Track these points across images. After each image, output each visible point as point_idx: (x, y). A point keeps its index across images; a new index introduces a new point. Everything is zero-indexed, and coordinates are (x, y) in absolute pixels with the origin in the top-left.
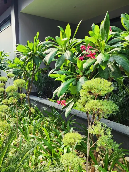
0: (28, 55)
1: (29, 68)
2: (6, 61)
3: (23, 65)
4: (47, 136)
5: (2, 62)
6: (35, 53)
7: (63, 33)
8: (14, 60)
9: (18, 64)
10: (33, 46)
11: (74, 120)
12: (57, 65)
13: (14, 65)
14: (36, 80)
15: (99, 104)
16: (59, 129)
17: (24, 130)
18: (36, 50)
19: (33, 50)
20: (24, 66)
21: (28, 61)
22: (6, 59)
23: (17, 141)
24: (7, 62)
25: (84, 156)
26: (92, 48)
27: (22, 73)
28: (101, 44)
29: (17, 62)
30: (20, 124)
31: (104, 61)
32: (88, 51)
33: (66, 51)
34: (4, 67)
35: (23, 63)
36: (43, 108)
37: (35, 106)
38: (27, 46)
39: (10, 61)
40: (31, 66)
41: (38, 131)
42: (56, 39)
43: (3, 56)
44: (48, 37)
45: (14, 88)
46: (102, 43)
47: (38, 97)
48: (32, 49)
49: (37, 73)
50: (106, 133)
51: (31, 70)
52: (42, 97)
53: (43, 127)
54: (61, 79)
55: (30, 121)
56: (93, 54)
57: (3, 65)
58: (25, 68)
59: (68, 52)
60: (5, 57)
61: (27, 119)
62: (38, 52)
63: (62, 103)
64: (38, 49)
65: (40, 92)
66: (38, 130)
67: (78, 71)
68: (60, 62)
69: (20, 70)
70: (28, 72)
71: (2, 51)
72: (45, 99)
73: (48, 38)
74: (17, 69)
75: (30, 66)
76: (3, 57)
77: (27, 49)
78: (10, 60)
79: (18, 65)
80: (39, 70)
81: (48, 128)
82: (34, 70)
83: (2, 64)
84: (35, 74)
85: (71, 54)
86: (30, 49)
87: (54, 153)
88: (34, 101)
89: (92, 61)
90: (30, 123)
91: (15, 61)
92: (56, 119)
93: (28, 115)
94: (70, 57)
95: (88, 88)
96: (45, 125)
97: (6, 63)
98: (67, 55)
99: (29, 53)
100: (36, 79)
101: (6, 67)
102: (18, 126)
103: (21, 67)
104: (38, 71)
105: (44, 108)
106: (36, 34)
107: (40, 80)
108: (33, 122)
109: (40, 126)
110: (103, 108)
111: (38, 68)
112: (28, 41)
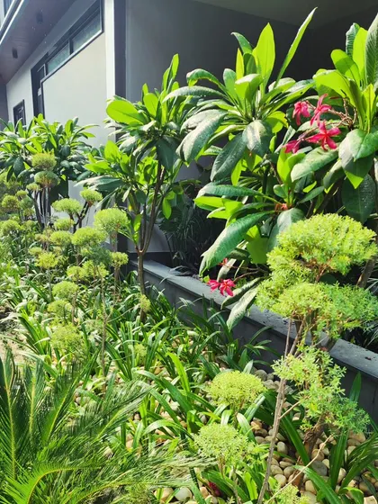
0: (142, 134)
1: (147, 178)
2: (85, 151)
3: (127, 165)
4: (182, 376)
5: (74, 156)
6: (164, 128)
7: (247, 58)
8: (102, 148)
9: (115, 161)
10: (159, 104)
11: (266, 342)
12: (217, 169)
13: (103, 165)
14: (168, 217)
15: (320, 296)
16: (220, 362)
17: (123, 355)
18: (168, 117)
19: (158, 118)
20: (129, 171)
21: (142, 155)
22: (84, 145)
23: (101, 381)
24: (85, 156)
25: (279, 441)
26: (333, 111)
27: (126, 190)
28: (363, 98)
29: (113, 156)
30: (115, 340)
31: (358, 156)
32: (315, 123)
33: (251, 121)
34: (76, 172)
35: (126, 159)
36: (182, 300)
37: (160, 293)
38: (140, 104)
39: (95, 152)
40: (152, 172)
41: (162, 361)
42: (225, 78)
43: (77, 136)
44: (197, 71)
45: (94, 235)
46: (366, 96)
47: (172, 270)
48: (155, 114)
49: (172, 195)
50: (325, 379)
51: (151, 182)
52: (183, 270)
53: (176, 351)
54: (226, 215)
55: (141, 334)
56: (329, 135)
57: (73, 163)
58: (132, 175)
59: (257, 125)
60: (82, 139)
61: (134, 327)
62: (172, 124)
63: (223, 288)
64: (175, 115)
65: (178, 255)
66: (161, 359)
67: (280, 189)
68: (229, 160)
69: (120, 182)
70: (143, 189)
71: (74, 120)
72: (191, 275)
73: (197, 74)
74: (110, 178)
75: (148, 171)
76: (78, 140)
77: (141, 114)
78: (95, 149)
79: (113, 165)
80: (177, 183)
81: (189, 358)
82: (160, 183)
83: (72, 160)
84: (164, 196)
85: (264, 130)
86: (149, 115)
87: (193, 421)
88: (159, 278)
89: (326, 156)
90: (141, 339)
91: (108, 153)
92: (213, 334)
93: (138, 317)
94: (260, 141)
95: (294, 243)
96: (181, 347)
97: (84, 159)
98: (253, 134)
99: (145, 128)
100: (168, 212)
101: (83, 170)
102: (105, 343)
103: (122, 172)
104: (174, 187)
105: (185, 302)
106: (168, 63)
107: (180, 218)
108: (150, 335)
109: (168, 348)
110: (330, 309)
111: (172, 177)
112: (145, 88)
